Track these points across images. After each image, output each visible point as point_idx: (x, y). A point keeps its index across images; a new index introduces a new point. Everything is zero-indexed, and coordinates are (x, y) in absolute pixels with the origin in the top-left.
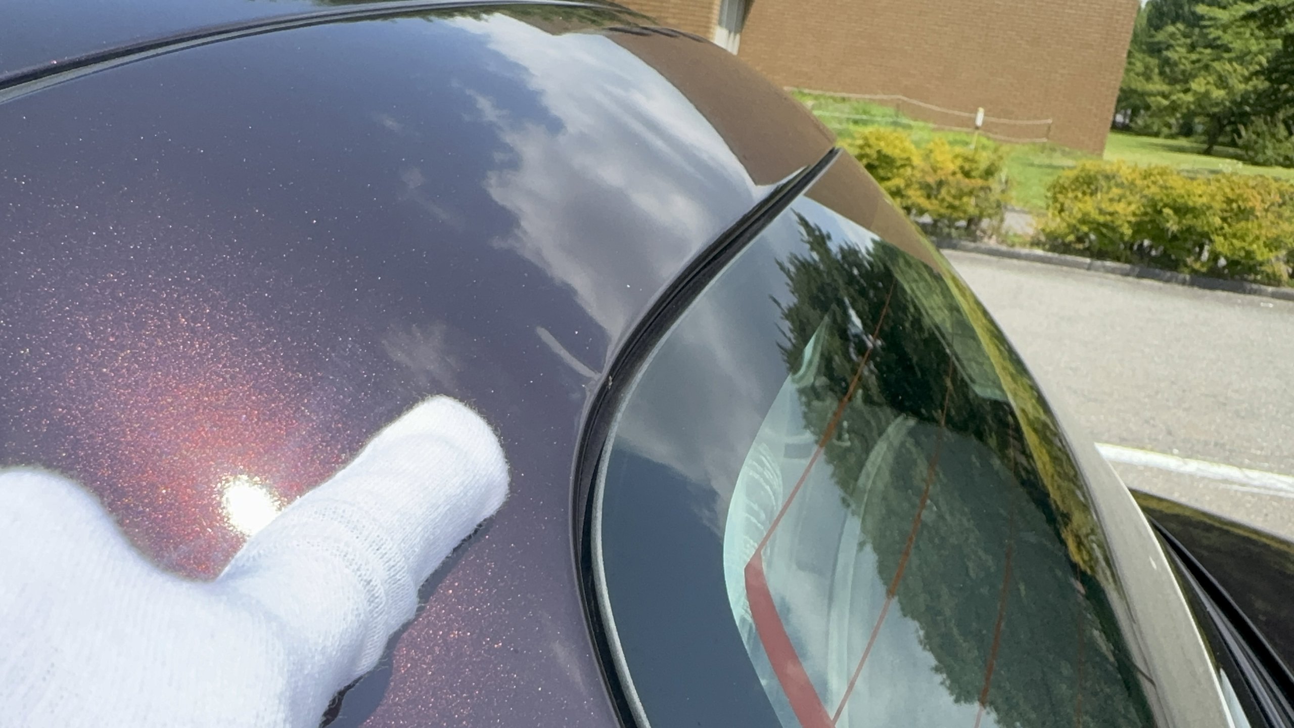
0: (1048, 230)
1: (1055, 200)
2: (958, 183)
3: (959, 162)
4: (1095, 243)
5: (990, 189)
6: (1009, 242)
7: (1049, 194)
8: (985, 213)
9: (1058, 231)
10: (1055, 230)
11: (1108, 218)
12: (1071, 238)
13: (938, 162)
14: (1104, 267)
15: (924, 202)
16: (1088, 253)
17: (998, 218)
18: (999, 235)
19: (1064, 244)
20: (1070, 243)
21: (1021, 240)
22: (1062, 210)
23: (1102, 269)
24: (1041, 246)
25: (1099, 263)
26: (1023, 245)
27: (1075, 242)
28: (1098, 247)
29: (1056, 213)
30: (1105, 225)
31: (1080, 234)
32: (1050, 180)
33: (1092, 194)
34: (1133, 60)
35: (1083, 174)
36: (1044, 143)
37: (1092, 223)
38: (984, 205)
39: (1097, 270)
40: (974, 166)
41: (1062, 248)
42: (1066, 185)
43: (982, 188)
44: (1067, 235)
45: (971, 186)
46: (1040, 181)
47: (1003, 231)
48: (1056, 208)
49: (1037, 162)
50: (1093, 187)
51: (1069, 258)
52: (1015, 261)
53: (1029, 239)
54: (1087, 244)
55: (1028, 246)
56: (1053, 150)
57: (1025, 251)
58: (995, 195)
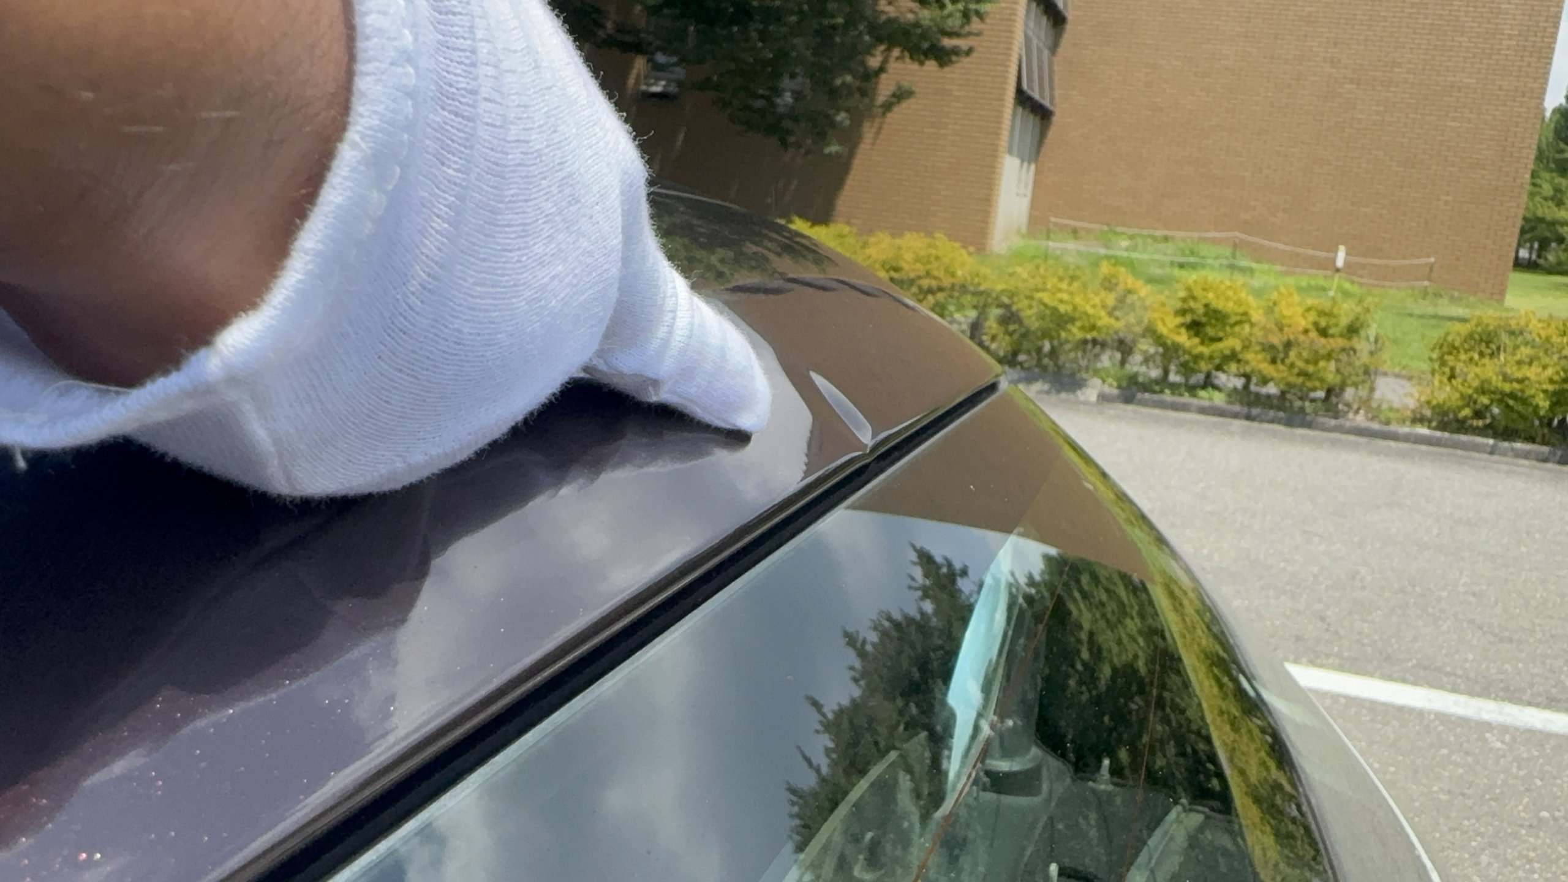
0: (1434, 402)
1: (1443, 363)
2: (1312, 342)
3: (1312, 317)
4: (1498, 418)
5: (1355, 351)
6: (1382, 417)
7: (1435, 356)
8: (1349, 382)
9: (1448, 404)
10: (1444, 402)
11: (1516, 386)
12: (1466, 412)
13: (1284, 317)
14: (1513, 449)
15: (1267, 369)
16: (1490, 432)
17: (1367, 386)
18: (1369, 409)
19: (1457, 421)
20: (1466, 418)
21: (1398, 415)
22: (1452, 377)
23: (1510, 454)
24: (1426, 424)
25: (1506, 444)
26: (1403, 421)
27: (1472, 418)
28: (1503, 423)
29: (1445, 380)
30: (1512, 395)
31: (1478, 407)
32: (1435, 335)
33: (1492, 355)
34: (1538, 181)
35: (1479, 329)
36: (1426, 287)
37: (1494, 393)
38: (1346, 371)
39: (1504, 454)
40: (1333, 321)
41: (1455, 425)
42: (1457, 344)
43: (1343, 350)
44: (1460, 408)
45: (1329, 348)
46: (1423, 337)
47: (1374, 405)
48: (1444, 373)
49: (1417, 312)
50: (1494, 347)
51: (1463, 438)
52: (1392, 443)
53: (1409, 413)
54: (1488, 421)
55: (1408, 423)
56: (1438, 295)
57: (1406, 429)
58: (1363, 358)
